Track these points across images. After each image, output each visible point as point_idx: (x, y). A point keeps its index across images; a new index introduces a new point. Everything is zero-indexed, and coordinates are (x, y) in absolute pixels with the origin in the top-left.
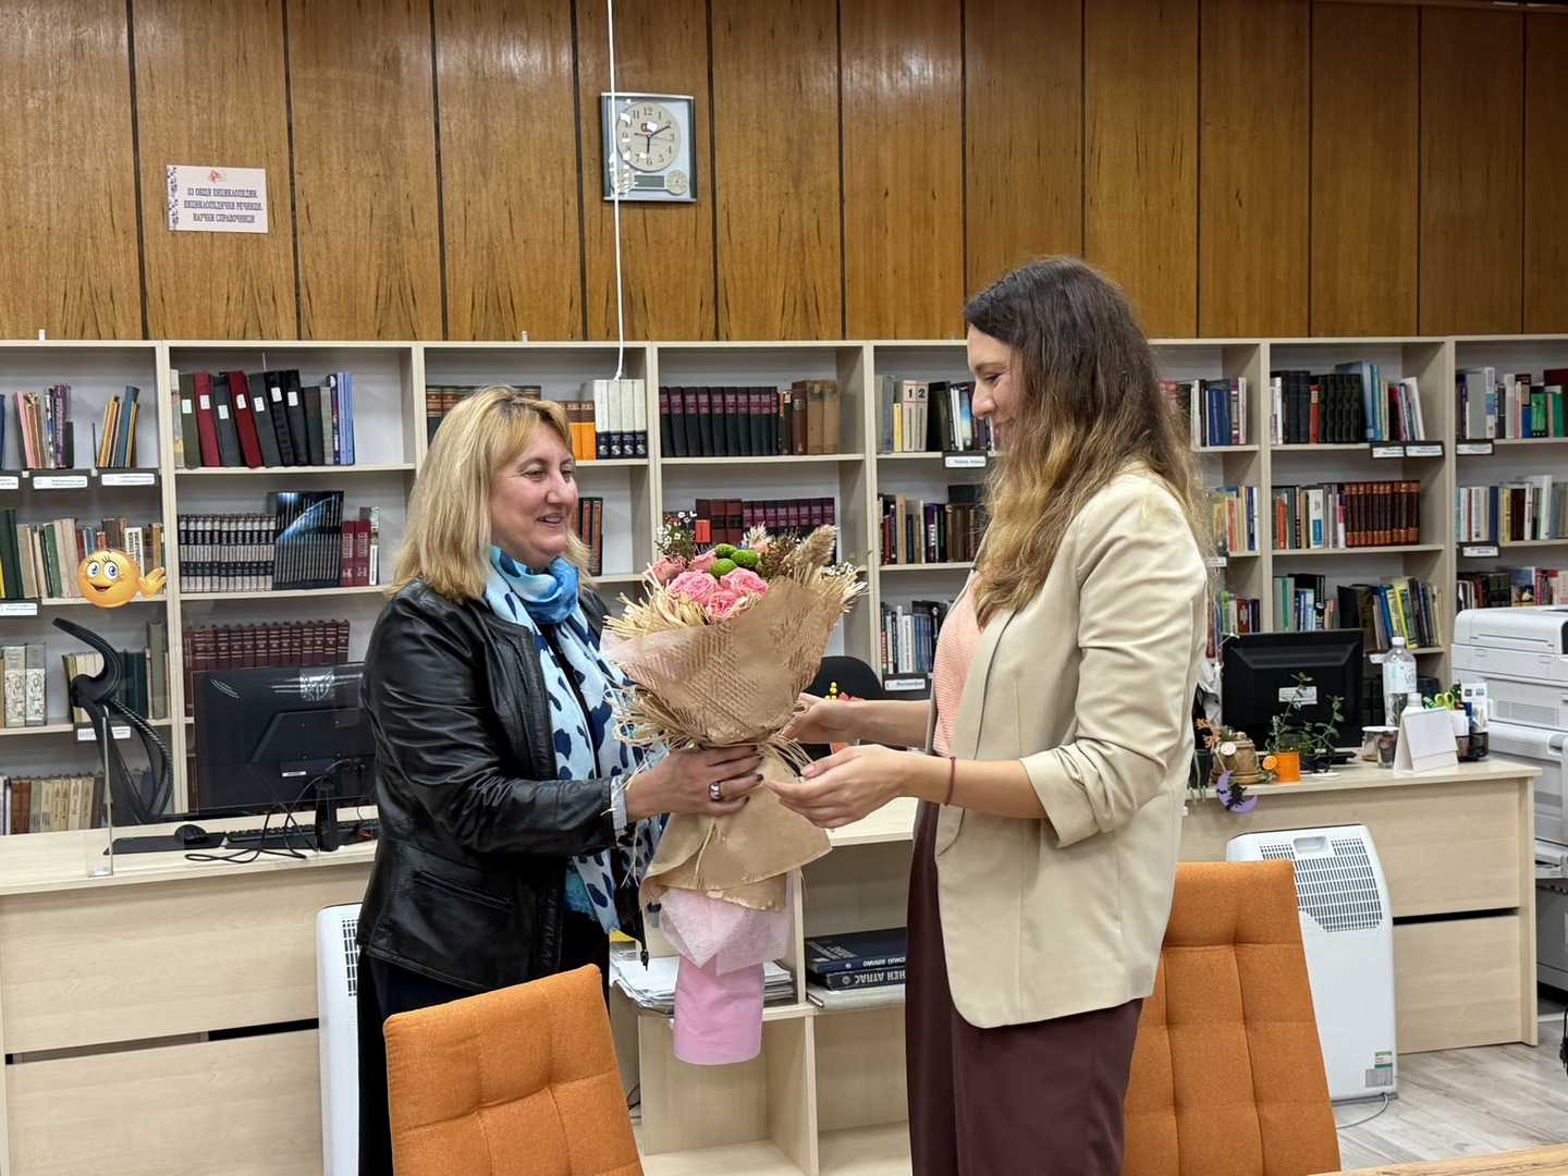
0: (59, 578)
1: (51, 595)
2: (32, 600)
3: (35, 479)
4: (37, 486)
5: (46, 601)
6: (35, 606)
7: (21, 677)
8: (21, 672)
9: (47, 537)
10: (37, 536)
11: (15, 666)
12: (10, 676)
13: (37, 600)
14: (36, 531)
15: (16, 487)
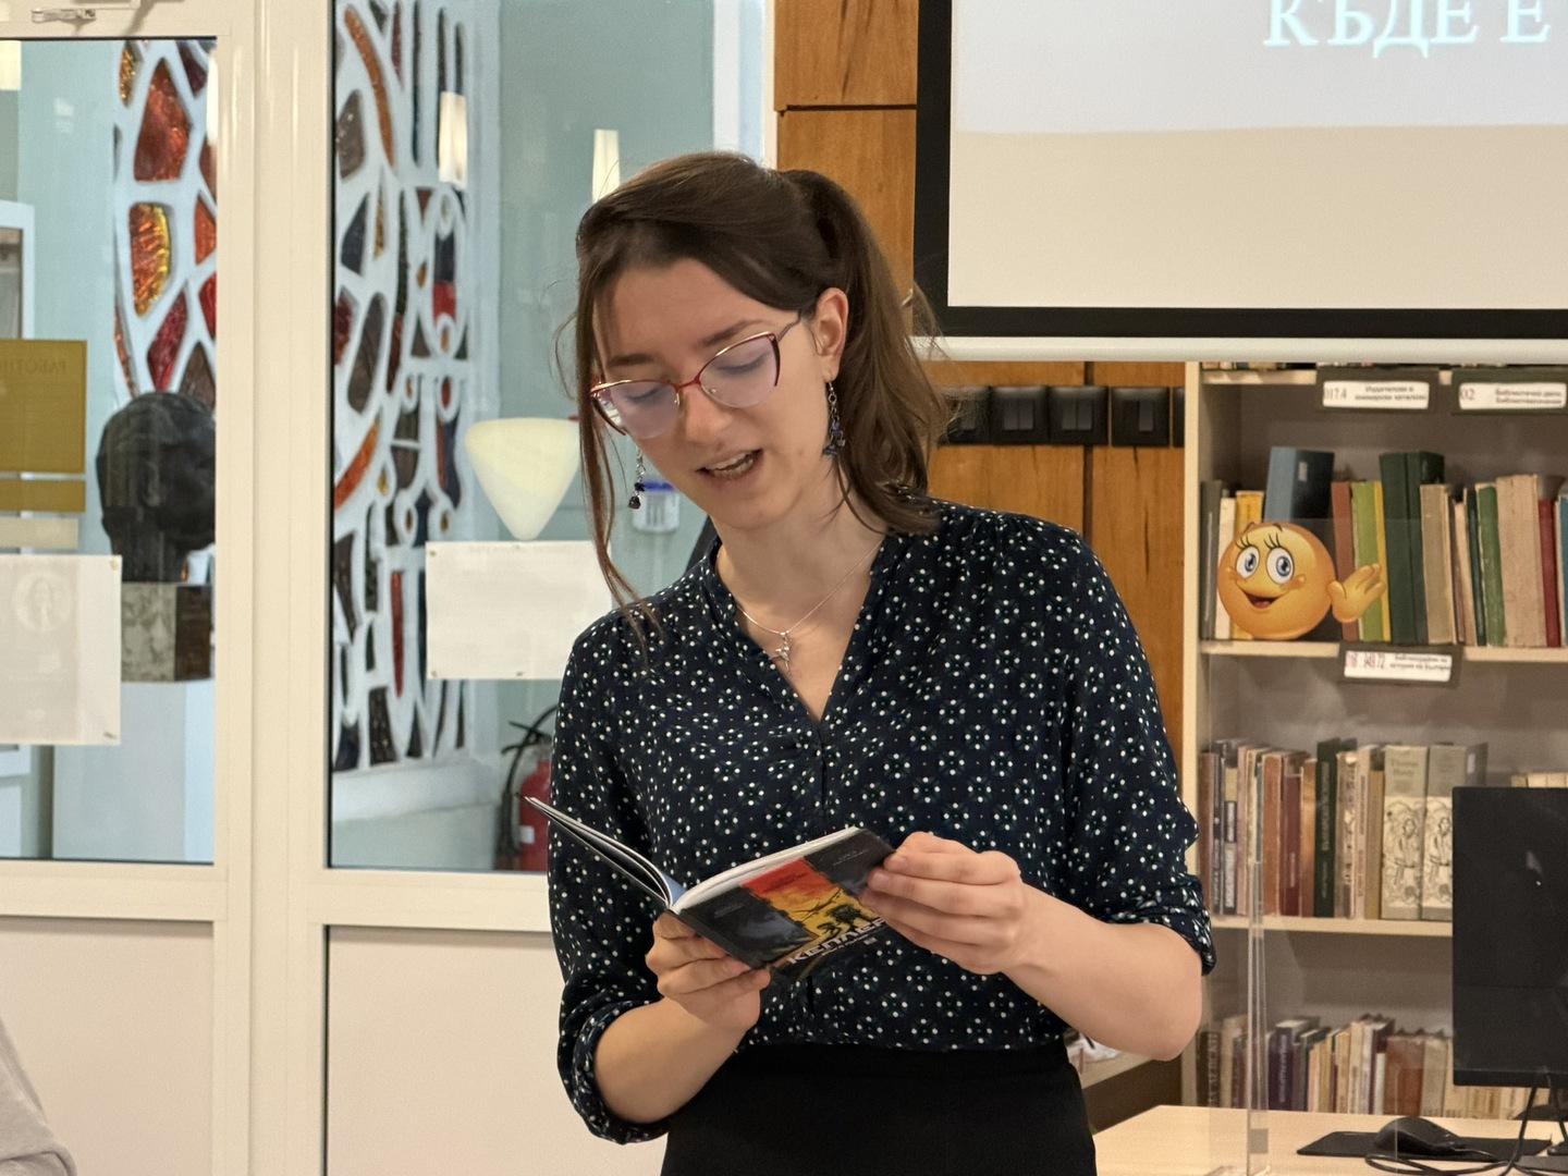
0: (1502, 605)
1: (1482, 641)
2: (1444, 649)
3: (1465, 387)
4: (1465, 404)
5: (1474, 653)
6: (1448, 661)
7: (1415, 813)
8: (1413, 802)
9: (1482, 515)
10: (1460, 511)
11: (1403, 788)
12: (1396, 810)
13: (1454, 650)
14: (1459, 499)
15: (1423, 404)
